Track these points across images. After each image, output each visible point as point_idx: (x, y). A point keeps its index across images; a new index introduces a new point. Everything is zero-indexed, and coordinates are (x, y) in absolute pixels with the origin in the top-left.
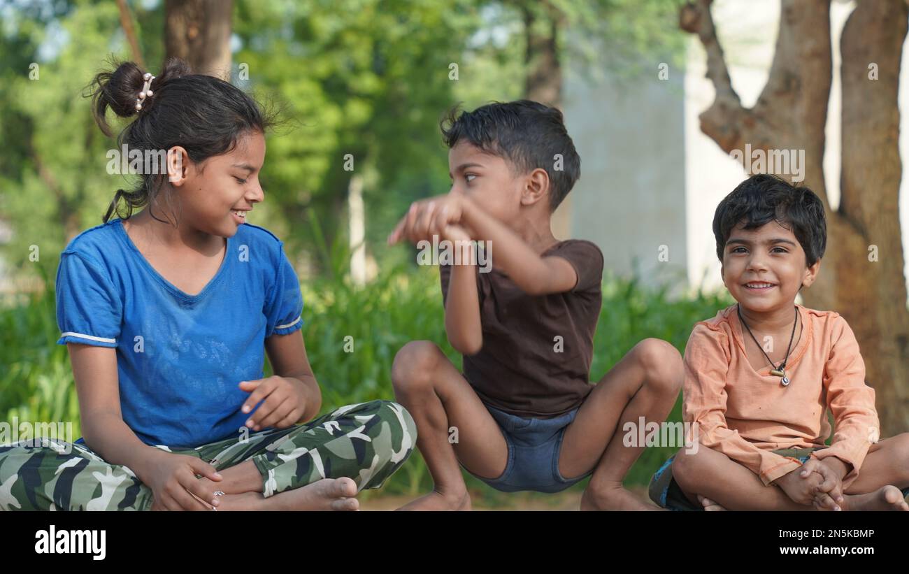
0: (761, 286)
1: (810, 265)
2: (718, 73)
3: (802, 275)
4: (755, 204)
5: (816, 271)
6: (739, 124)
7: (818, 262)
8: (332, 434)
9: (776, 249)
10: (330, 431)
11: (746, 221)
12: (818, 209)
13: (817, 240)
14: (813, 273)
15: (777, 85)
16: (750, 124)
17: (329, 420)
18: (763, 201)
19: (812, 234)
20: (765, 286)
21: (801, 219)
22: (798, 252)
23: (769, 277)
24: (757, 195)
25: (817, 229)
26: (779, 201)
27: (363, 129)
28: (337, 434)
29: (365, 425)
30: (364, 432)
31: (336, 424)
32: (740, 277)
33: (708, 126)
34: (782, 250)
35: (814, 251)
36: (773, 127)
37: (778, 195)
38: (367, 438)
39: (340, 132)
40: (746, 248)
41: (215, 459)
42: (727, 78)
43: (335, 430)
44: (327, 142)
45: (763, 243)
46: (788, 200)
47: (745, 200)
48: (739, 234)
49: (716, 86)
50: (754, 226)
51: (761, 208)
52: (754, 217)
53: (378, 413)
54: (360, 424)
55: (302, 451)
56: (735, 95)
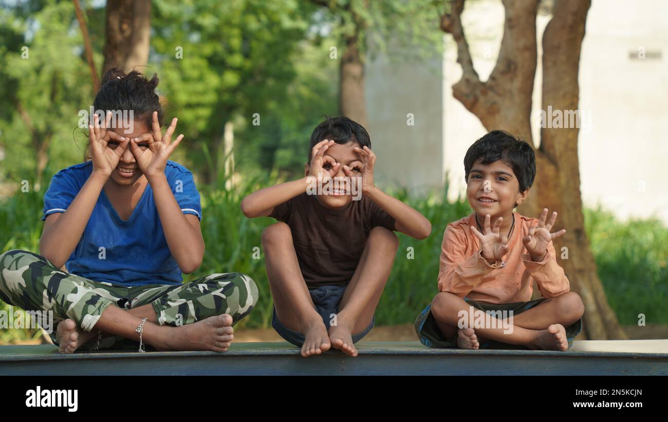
0: (488, 201)
1: (522, 191)
2: (465, 59)
3: (515, 196)
4: (489, 148)
5: (526, 196)
6: (478, 92)
7: (528, 190)
8: (202, 292)
9: (500, 178)
10: (202, 290)
11: (482, 159)
12: (531, 155)
13: (528, 176)
14: (523, 197)
15: (502, 68)
16: (484, 93)
17: (202, 283)
18: (495, 146)
19: (525, 171)
20: (490, 201)
21: (519, 160)
22: (514, 182)
23: (493, 196)
24: (492, 142)
25: (529, 168)
26: (506, 147)
27: (234, 90)
28: (206, 292)
29: (224, 287)
30: (222, 292)
31: (206, 286)
32: (476, 194)
33: (458, 94)
34: (503, 179)
35: (525, 182)
36: (499, 95)
37: (504, 144)
38: (223, 296)
39: (219, 91)
40: (481, 176)
41: (137, 297)
42: (470, 63)
43: (205, 290)
44: (211, 98)
45: (492, 173)
46: (511, 148)
47: (484, 145)
48: (478, 166)
49: (463, 67)
50: (488, 162)
51: (493, 151)
52: (488, 157)
53: (233, 280)
54: (221, 287)
55: (183, 301)
56: (475, 74)
